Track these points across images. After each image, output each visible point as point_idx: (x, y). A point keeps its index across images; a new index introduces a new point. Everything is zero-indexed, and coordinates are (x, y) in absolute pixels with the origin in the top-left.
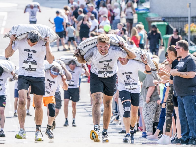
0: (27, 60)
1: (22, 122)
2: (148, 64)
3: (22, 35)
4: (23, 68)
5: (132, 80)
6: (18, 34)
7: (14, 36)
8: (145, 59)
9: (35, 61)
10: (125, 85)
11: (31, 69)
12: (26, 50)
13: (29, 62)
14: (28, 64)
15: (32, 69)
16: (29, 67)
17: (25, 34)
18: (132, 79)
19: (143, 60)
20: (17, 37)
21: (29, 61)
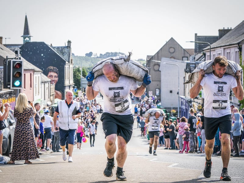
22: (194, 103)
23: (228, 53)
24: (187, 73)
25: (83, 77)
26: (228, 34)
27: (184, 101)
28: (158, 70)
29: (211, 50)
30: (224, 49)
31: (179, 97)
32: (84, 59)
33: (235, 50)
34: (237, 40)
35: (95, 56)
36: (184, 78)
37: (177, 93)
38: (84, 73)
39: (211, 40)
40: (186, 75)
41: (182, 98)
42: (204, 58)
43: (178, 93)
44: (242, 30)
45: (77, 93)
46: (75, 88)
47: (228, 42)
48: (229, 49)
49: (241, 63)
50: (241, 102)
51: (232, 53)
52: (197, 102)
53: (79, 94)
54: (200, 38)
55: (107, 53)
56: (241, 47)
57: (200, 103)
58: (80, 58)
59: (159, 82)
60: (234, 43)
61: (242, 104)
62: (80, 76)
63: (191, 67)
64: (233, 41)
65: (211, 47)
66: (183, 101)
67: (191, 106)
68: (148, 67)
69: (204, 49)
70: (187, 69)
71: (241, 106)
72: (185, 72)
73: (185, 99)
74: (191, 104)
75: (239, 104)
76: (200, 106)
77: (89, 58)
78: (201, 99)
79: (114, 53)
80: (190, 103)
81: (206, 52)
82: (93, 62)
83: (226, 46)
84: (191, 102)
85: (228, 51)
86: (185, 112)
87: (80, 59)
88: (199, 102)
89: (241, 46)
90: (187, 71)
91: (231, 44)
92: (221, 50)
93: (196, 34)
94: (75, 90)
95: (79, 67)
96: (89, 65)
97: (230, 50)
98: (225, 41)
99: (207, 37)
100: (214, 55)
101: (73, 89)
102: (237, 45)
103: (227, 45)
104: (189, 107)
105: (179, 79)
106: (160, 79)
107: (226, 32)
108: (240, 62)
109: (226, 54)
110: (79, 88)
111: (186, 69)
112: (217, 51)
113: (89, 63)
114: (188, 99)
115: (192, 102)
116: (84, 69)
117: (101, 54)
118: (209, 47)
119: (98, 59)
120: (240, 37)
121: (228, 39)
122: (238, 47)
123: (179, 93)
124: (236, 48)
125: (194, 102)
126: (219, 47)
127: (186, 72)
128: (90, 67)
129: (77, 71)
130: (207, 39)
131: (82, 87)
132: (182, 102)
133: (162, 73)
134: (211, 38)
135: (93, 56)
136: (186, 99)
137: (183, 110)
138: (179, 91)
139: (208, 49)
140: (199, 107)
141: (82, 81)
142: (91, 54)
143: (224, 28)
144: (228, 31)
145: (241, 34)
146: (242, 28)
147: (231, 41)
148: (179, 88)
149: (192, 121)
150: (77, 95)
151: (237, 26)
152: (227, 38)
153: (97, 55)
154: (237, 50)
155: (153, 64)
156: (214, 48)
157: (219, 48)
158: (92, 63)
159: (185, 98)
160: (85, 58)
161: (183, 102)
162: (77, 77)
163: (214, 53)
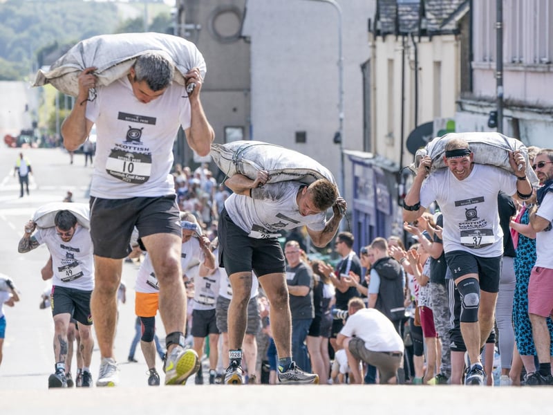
0: (123, 149)
1: (108, 340)
2: (527, 177)
3: (115, 68)
4: (108, 171)
5: (480, 222)
6: (101, 64)
7: (90, 75)
8: (521, 166)
9: (147, 152)
10: (462, 236)
11: (133, 177)
12: (122, 116)
13: (130, 155)
14: (123, 162)
15: (136, 177)
16: (126, 171)
17: (125, 64)
18: (480, 220)
19: (515, 166)
20: (99, 76)
21: (128, 152)
24: (379, 38)
27: (370, 174)
28: (240, 36)
31: (343, 155)
36: (364, 67)
37: (333, 136)
40: (374, 47)
41: (355, 162)
43: (337, 139)
59: (240, 95)
63: (401, 8)
66: (364, 173)
68: (187, 22)
70: (383, 20)
72: (372, 36)
73: (370, 166)
74: (401, 187)
80: (399, 183)
84: (400, 175)
86: (371, 227)
90: (379, 26)
105: (341, 69)
106: (248, 77)
111: (378, 17)
114: (388, 162)
115: (406, 176)
123: (344, 138)
127: (377, 33)
132: (356, 179)
133: (255, 47)
136: (379, 164)
137: (362, 219)
138: (341, 128)
148: (342, 115)
155: (213, 8)
159: (373, 162)
161: (362, 181)
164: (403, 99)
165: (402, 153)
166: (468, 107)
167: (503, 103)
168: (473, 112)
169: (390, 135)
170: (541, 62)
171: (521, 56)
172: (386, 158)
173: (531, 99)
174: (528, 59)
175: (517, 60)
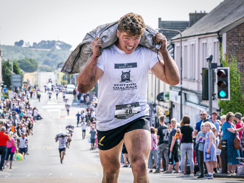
22: (159, 107)
23: (205, 44)
25: (14, 74)
26: (202, 20)
29: (183, 39)
30: (199, 39)
32: (12, 50)
33: (213, 40)
34: (216, 28)
35: (27, 45)
38: (14, 67)
39: (179, 26)
42: (172, 49)
44: (221, 15)
45: (7, 94)
46: (4, 87)
47: (203, 30)
48: (205, 39)
49: (222, 57)
50: (222, 106)
51: (209, 44)
52: (163, 106)
53: (9, 96)
54: (165, 24)
55: (43, 41)
56: (221, 37)
57: (166, 108)
58: (8, 47)
60: (212, 31)
61: (223, 109)
62: (9, 72)
64: (209, 29)
65: (183, 36)
67: (156, 111)
69: (172, 39)
71: (221, 112)
74: (155, 109)
75: (219, 108)
76: (168, 111)
77: (20, 48)
78: (168, 102)
79: (51, 41)
80: (154, 107)
81: (175, 42)
82: (24, 52)
83: (201, 35)
84: (154, 105)
85: (204, 41)
87: (8, 49)
88: (165, 106)
89: (222, 35)
91: (208, 32)
92: (194, 40)
93: (160, 19)
94: (5, 90)
95: (8, 60)
96: (20, 57)
97: (207, 40)
98: (200, 28)
99: (174, 22)
100: (185, 46)
101: (2, 89)
102: (216, 34)
103: (203, 34)
104: (153, 112)
107: (198, 17)
108: (220, 55)
109: (201, 45)
110: (9, 88)
112: (190, 42)
113: (19, 54)
114: (151, 101)
115: (156, 106)
116: (15, 62)
117: (34, 43)
118: (179, 36)
119: (30, 49)
120: (219, 23)
121: (204, 26)
122: (218, 37)
124: (215, 37)
125: (160, 105)
126: (192, 36)
128: (21, 59)
129: (6, 65)
130: (173, 25)
131: (13, 86)
134: (179, 24)
135: (24, 46)
139: (178, 39)
140: (166, 112)
141: (13, 78)
142: (21, 42)
143: (196, 11)
144: (202, 15)
145: (220, 20)
146: (220, 12)
147: (208, 29)
149: (162, 132)
150: (6, 96)
151: (213, 10)
152: (201, 25)
153: (29, 45)
154: (217, 40)
156: (186, 37)
157: (193, 38)
158: (22, 55)
160: (13, 47)
162: (6, 74)
163: (186, 44)
164: (156, 85)
165: (155, 99)
166: (173, 89)
167: (182, 89)
168: (174, 90)
169: (152, 94)
170: (192, 79)
171: (187, 76)
172: (151, 100)
173: (189, 88)
174: (189, 78)
175: (186, 77)
